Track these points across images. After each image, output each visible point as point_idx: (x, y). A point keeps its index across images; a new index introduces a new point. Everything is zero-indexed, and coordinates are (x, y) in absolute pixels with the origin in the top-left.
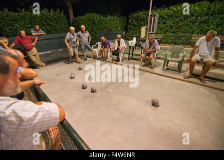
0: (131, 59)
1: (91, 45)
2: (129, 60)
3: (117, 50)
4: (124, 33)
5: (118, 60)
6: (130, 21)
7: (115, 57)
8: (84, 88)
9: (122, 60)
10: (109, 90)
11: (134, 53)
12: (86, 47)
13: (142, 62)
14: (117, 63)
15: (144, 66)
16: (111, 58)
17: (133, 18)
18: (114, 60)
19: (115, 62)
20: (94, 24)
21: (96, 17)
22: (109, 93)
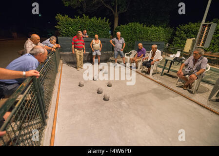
0: (165, 74)
1: (125, 52)
2: (162, 75)
3: (150, 62)
4: (167, 45)
5: (148, 73)
6: (177, 33)
7: (146, 69)
8: (99, 92)
9: (153, 74)
10: (123, 103)
11: (171, 68)
12: (119, 53)
13: (179, 81)
14: (147, 75)
15: (181, 87)
16: (141, 69)
17: (182, 30)
18: (144, 72)
19: (144, 74)
20: (135, 33)
21: (139, 26)
22: (121, 106)
